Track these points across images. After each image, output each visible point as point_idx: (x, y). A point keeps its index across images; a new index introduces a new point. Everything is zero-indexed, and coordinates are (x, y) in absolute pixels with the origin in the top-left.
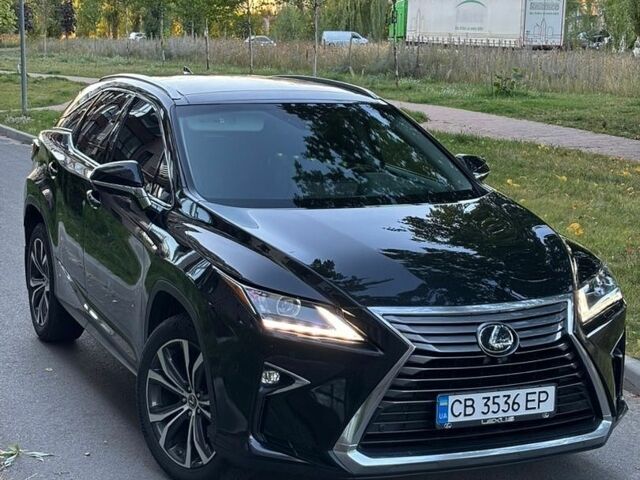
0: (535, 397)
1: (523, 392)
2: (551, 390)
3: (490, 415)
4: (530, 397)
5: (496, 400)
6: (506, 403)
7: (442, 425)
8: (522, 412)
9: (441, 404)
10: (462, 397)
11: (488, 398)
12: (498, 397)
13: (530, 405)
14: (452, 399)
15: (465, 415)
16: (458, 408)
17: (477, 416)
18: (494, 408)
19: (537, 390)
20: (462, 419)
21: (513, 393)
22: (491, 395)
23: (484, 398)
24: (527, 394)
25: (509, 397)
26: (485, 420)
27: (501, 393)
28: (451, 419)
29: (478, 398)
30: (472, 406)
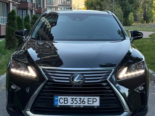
0: (92, 100)
1: (86, 98)
2: (98, 98)
3: (74, 104)
4: (89, 100)
5: (76, 99)
6: (80, 101)
7: (56, 106)
8: (86, 104)
9: (56, 99)
10: (63, 97)
11: (73, 99)
12: (77, 98)
13: (89, 102)
14: (59, 97)
15: (64, 103)
16: (62, 101)
17: (69, 104)
18: (76, 102)
19: (92, 98)
20: (63, 104)
21: (83, 98)
22: (74, 97)
23: (71, 98)
24: (88, 99)
25: (81, 99)
26: (72, 106)
28: (59, 104)
29: (69, 98)
30: (67, 100)
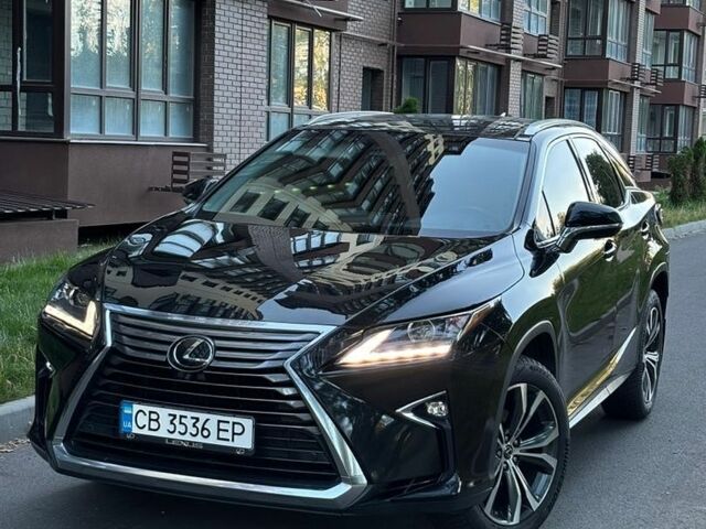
0: (229, 427)
1: (214, 418)
2: (248, 423)
3: (176, 436)
4: (222, 426)
5: (183, 420)
6: (194, 425)
7: (125, 434)
8: (212, 440)
9: (126, 411)
10: (147, 409)
11: (175, 416)
12: (186, 417)
13: (222, 435)
14: (136, 407)
15: (150, 429)
16: (143, 420)
17: (163, 433)
18: (181, 428)
19: (231, 419)
20: (145, 432)
21: (203, 417)
22: (178, 413)
23: (170, 415)
24: (219, 422)
25: (197, 419)
26: (170, 440)
27: (189, 414)
28: (135, 430)
29: (164, 413)
30: (157, 420)
